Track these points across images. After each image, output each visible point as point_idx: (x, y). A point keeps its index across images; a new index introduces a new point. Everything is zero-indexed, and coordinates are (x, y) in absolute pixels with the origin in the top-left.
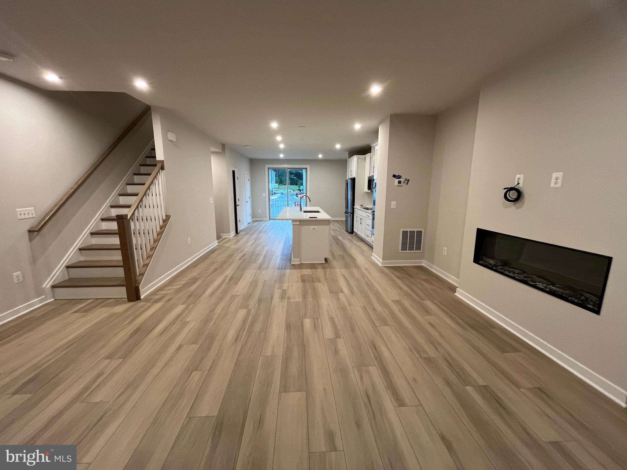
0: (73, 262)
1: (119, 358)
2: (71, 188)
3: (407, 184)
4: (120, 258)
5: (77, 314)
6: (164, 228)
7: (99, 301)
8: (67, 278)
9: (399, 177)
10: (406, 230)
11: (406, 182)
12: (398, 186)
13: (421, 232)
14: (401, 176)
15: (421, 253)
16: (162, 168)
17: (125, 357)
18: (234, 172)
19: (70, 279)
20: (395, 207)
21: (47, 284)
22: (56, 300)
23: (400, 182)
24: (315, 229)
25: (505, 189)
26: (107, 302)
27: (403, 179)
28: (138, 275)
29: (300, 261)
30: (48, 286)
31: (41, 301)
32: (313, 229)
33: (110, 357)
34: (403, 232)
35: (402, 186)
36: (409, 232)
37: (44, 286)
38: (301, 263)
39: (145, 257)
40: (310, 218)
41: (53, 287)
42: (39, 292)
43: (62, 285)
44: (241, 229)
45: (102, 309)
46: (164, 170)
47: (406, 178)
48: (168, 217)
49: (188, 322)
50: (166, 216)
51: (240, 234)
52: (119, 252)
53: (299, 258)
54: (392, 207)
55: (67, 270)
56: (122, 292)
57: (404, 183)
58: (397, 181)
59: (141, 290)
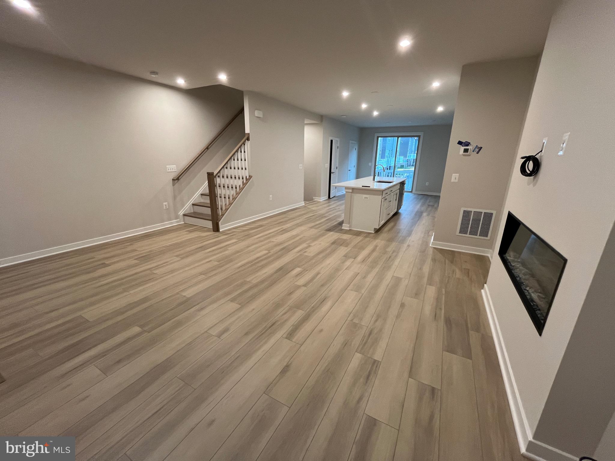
0: (197, 202)
1: (180, 258)
2: (198, 154)
3: (478, 153)
4: (208, 201)
5: (186, 232)
6: (245, 185)
7: (201, 228)
8: (192, 211)
9: (467, 144)
10: (469, 209)
11: (477, 150)
12: (464, 155)
13: (491, 214)
14: (470, 143)
15: (488, 240)
16: (248, 139)
17: (182, 258)
18: (332, 141)
19: (194, 213)
20: (457, 181)
21: (181, 213)
22: (185, 223)
23: (466, 151)
24: (367, 198)
25: (522, 158)
26: (204, 229)
27: (472, 146)
28: (220, 214)
29: (350, 227)
30: (181, 214)
31: (177, 222)
32: (365, 198)
33: (177, 256)
34: (464, 211)
35: (469, 155)
36: (473, 212)
37: (179, 214)
38: (351, 229)
39: (228, 204)
40: (362, 186)
41: (184, 215)
42: (177, 217)
43: (189, 215)
44: (337, 195)
45: (199, 232)
46: (249, 140)
47: (477, 146)
48: (250, 177)
49: (228, 250)
50: (249, 176)
51: (331, 199)
52: (208, 197)
53: (349, 224)
54: (453, 180)
55: (193, 207)
56: (209, 224)
57: (473, 151)
58: (462, 148)
59: (220, 226)
